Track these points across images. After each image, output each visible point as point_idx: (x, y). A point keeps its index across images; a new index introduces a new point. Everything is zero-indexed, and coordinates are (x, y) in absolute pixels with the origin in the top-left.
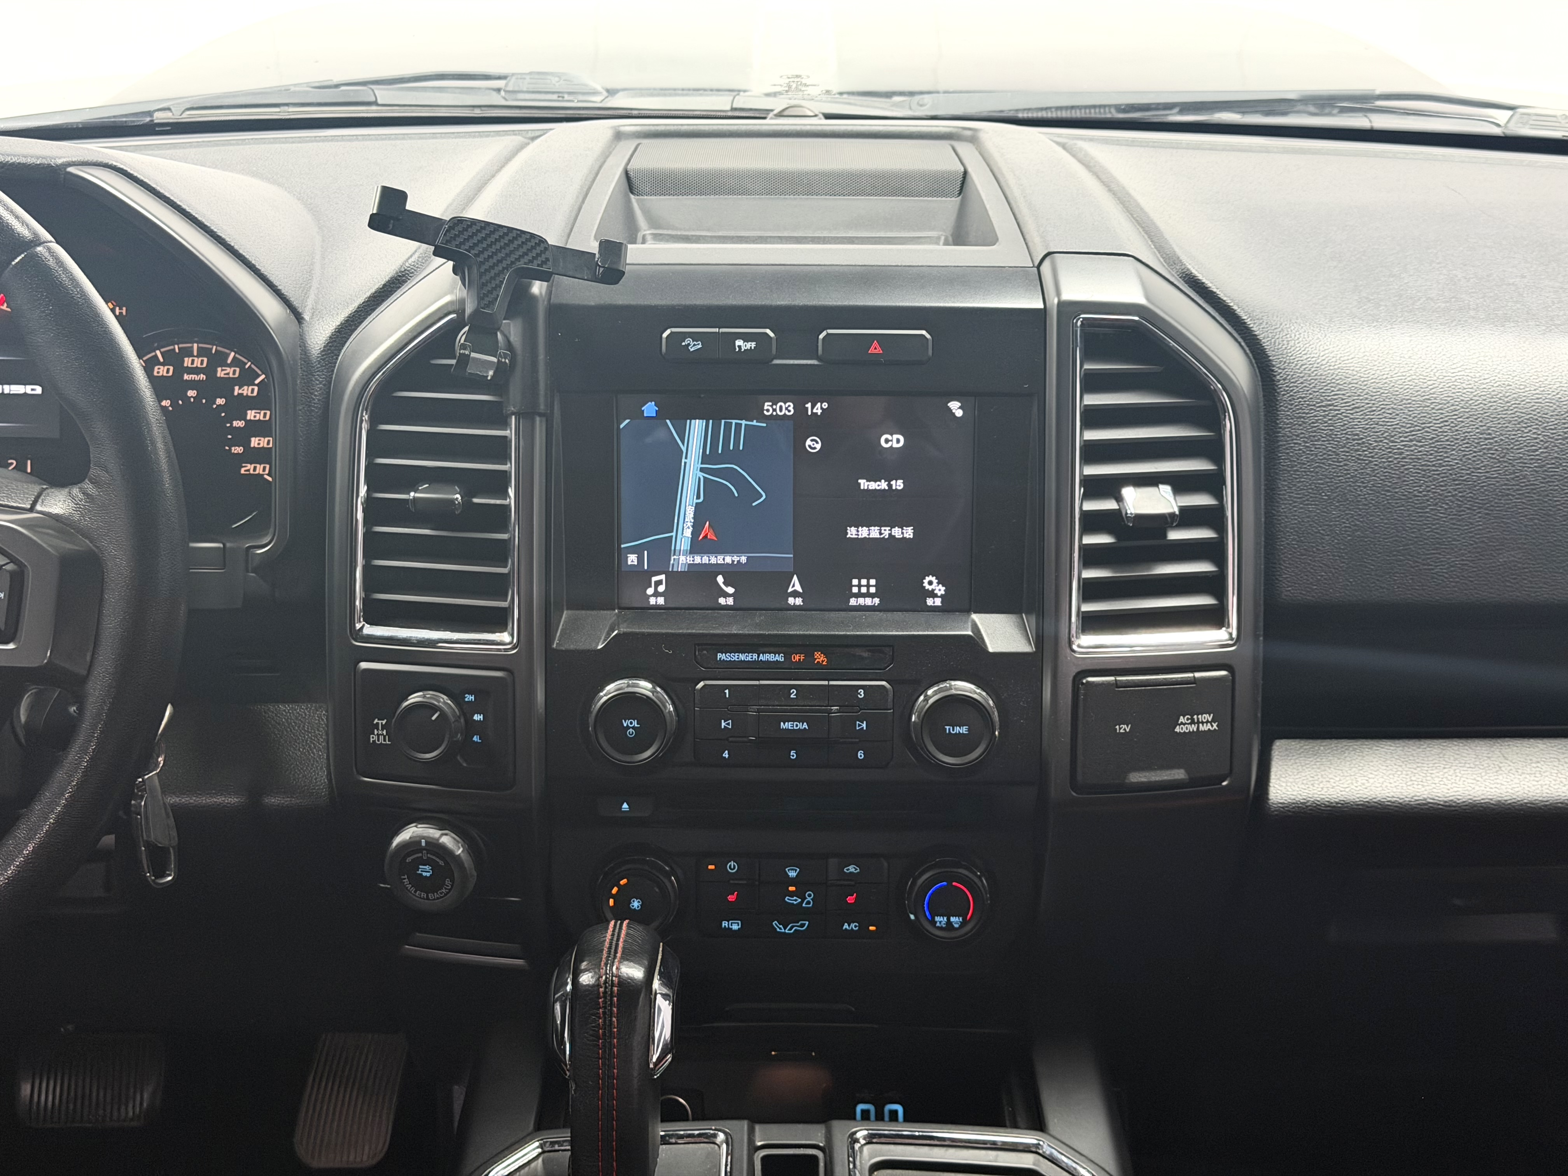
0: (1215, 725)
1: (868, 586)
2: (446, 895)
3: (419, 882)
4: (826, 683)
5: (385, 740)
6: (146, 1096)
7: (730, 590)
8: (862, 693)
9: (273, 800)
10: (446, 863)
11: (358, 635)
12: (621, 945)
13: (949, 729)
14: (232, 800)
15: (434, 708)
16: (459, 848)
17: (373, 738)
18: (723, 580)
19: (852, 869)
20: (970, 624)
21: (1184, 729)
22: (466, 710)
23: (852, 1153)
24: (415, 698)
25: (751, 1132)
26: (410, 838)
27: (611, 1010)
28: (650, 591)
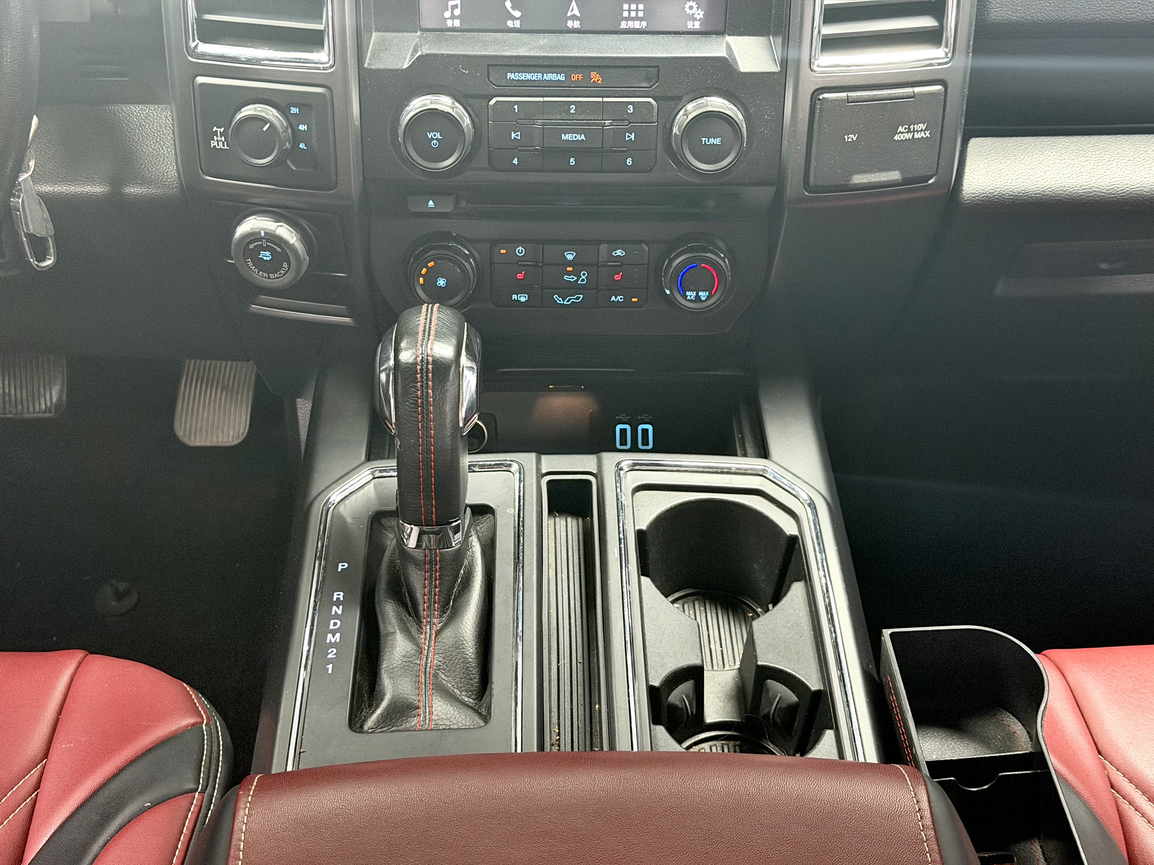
0: (927, 133)
1: (637, 10)
2: (283, 275)
3: (261, 264)
4: (600, 99)
5: (224, 146)
6: (54, 394)
7: (517, 14)
8: (631, 109)
9: (132, 190)
10: (282, 248)
11: (193, 53)
12: (433, 328)
13: (705, 140)
14: (97, 189)
15: (265, 121)
16: (293, 237)
17: (213, 143)
18: (511, 5)
19: (619, 252)
20: (724, 46)
21: (902, 137)
22: (291, 121)
23: (618, 479)
24: (248, 111)
25: (538, 462)
26: (251, 229)
27: (427, 384)
28: (447, 14)
